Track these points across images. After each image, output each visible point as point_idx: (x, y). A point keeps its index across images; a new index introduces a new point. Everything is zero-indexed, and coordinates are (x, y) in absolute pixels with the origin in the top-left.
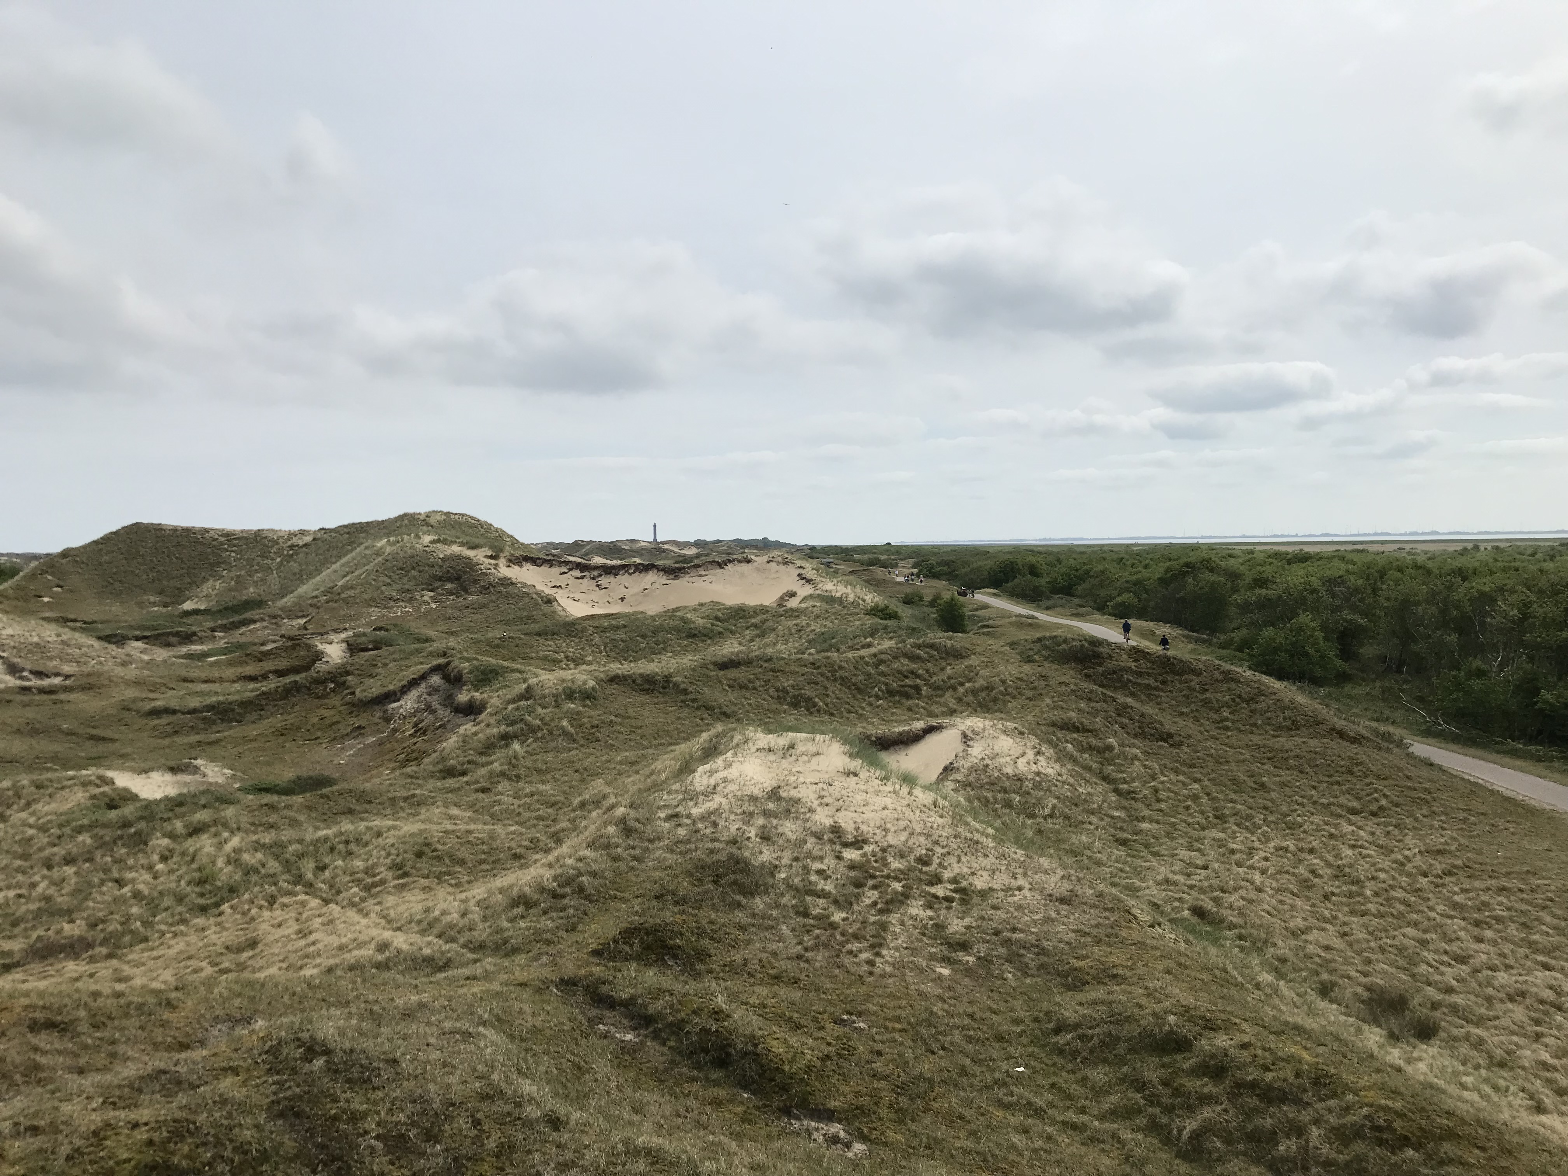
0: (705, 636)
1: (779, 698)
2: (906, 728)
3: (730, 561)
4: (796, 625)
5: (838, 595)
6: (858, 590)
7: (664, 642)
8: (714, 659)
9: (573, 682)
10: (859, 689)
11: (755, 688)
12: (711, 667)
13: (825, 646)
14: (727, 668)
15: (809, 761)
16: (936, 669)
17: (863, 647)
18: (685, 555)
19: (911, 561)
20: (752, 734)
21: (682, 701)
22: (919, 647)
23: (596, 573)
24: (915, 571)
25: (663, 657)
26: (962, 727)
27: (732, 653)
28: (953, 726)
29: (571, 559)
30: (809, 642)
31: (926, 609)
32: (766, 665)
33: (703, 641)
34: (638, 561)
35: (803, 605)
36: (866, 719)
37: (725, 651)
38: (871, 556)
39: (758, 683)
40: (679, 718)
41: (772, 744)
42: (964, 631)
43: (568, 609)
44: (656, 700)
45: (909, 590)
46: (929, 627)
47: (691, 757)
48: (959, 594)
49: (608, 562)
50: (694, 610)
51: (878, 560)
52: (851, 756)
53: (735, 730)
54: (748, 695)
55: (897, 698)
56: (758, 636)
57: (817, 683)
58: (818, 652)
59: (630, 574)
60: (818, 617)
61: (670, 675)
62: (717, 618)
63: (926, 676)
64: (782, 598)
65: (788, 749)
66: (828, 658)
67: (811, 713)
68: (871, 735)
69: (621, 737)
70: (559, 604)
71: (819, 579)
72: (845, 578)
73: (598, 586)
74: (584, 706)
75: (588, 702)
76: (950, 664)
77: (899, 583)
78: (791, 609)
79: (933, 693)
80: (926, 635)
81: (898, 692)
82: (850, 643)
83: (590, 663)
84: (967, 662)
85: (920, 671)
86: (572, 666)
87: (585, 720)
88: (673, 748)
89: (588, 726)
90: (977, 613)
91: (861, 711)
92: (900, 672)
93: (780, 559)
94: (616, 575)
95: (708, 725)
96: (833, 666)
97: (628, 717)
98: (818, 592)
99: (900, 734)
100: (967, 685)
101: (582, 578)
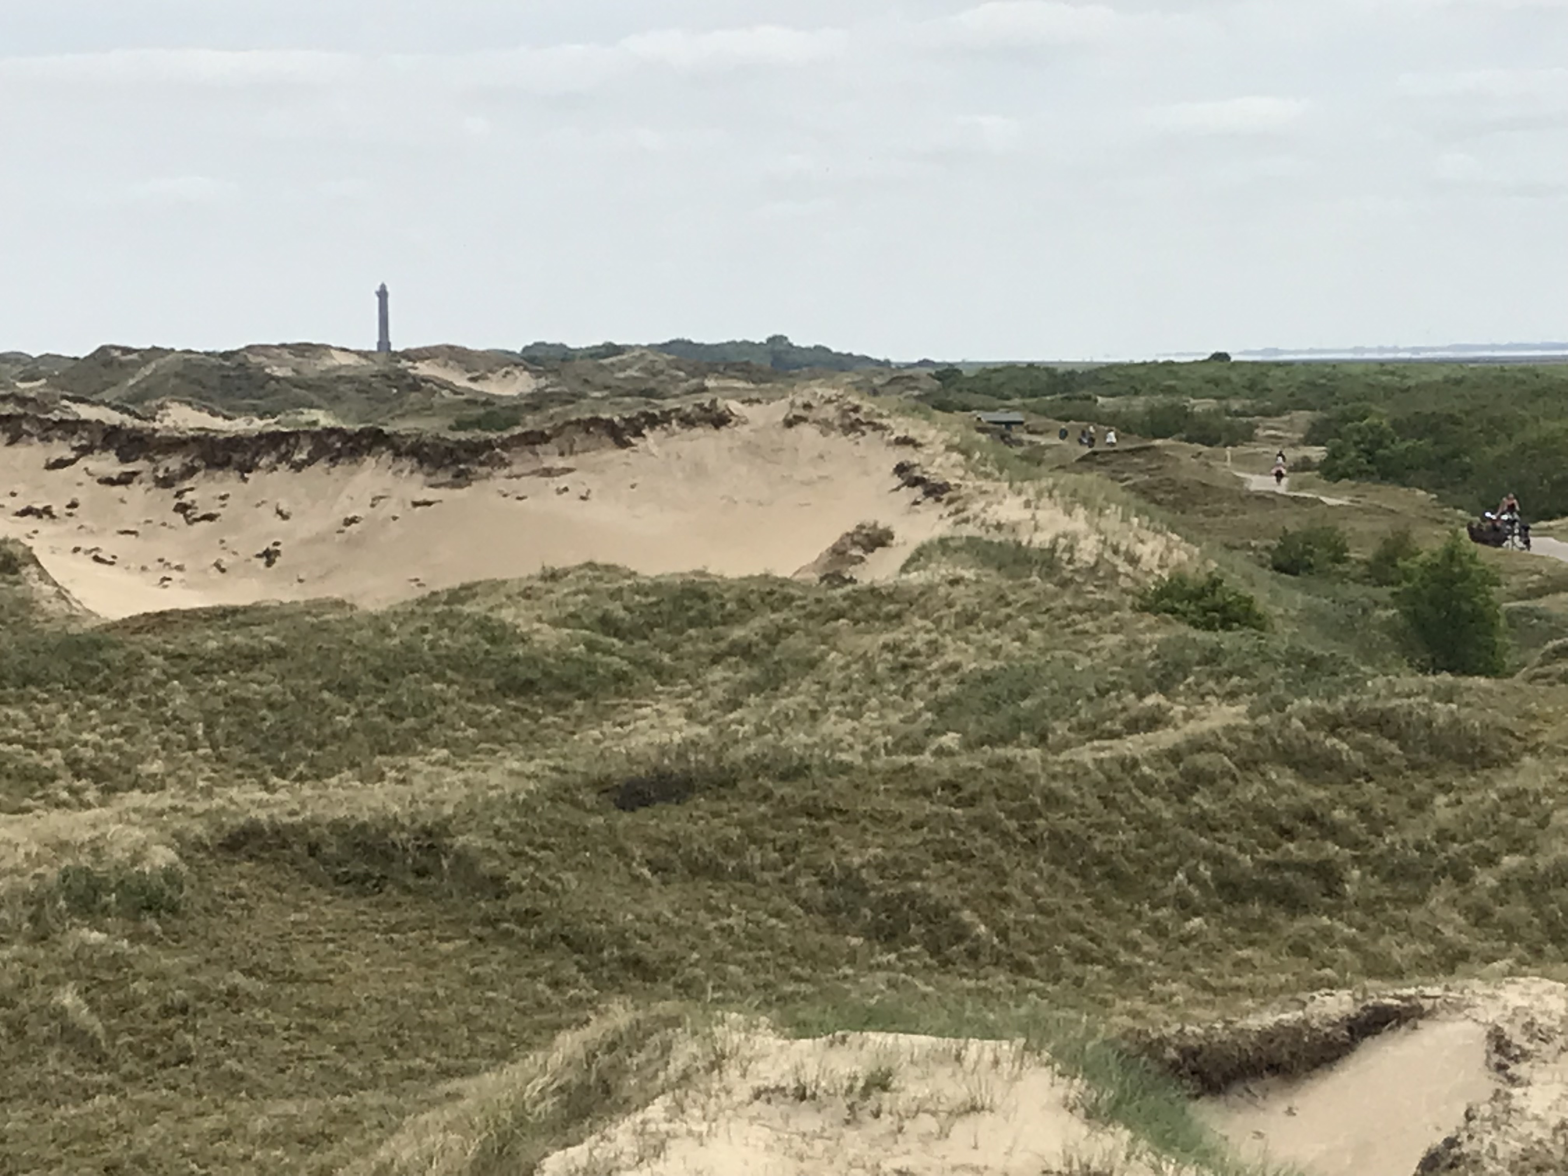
0: (567, 686)
1: (831, 909)
2: (1290, 1016)
3: (653, 421)
4: (893, 648)
5: (1042, 539)
6: (1112, 520)
7: (419, 711)
8: (597, 771)
9: (96, 852)
10: (1114, 876)
11: (744, 874)
12: (589, 798)
13: (998, 721)
14: (647, 803)
15: (944, 1134)
16: (1398, 806)
17: (1133, 726)
18: (489, 401)
19: (1303, 417)
20: (736, 1038)
21: (488, 921)
22: (1334, 725)
23: (174, 463)
24: (1317, 453)
25: (415, 762)
26: (1492, 1014)
27: (663, 750)
28: (1457, 1007)
29: (85, 412)
30: (940, 708)
31: (1355, 591)
32: (785, 790)
33: (559, 706)
34: (324, 419)
35: (915, 578)
36: (1144, 985)
37: (638, 743)
38: (1160, 400)
39: (754, 856)
40: (476, 980)
41: (809, 1075)
42: (1493, 671)
43: (76, 593)
44: (393, 918)
45: (1293, 523)
46: (1368, 657)
47: (520, 1121)
48: (1477, 535)
49: (219, 423)
50: (527, 594)
51: (1185, 414)
52: (1092, 1114)
53: (675, 1021)
54: (718, 896)
55: (1256, 909)
56: (754, 687)
57: (966, 857)
58: (969, 746)
59: (298, 467)
60: (969, 619)
61: (443, 828)
62: (607, 624)
63: (1360, 829)
64: (838, 553)
65: (866, 1093)
66: (1007, 764)
67: (946, 963)
68: (1162, 1041)
69: (269, 1047)
70: (43, 575)
71: (971, 483)
72: (1068, 479)
73: (182, 508)
74: (134, 939)
75: (151, 923)
76: (1445, 789)
77: (1264, 499)
78: (873, 591)
79: (1385, 891)
80: (1356, 683)
81: (1258, 887)
82: (1086, 714)
83: (156, 784)
84: (1507, 781)
85: (1339, 814)
86: (91, 795)
87: (141, 987)
88: (455, 1084)
89: (152, 1007)
90: (1541, 603)
91: (1124, 957)
92: (1263, 815)
93: (831, 412)
94: (245, 469)
95: (576, 1003)
96: (1022, 792)
97: (295, 978)
98: (970, 530)
99: (1267, 1036)
100: (1509, 861)
101: (126, 480)
